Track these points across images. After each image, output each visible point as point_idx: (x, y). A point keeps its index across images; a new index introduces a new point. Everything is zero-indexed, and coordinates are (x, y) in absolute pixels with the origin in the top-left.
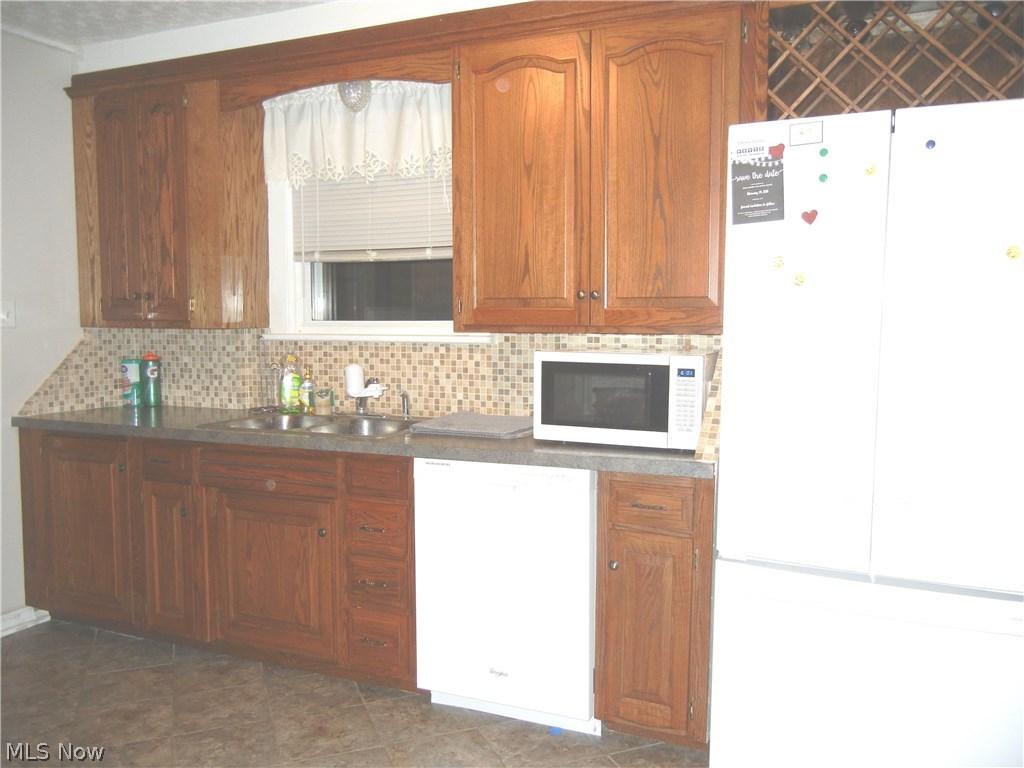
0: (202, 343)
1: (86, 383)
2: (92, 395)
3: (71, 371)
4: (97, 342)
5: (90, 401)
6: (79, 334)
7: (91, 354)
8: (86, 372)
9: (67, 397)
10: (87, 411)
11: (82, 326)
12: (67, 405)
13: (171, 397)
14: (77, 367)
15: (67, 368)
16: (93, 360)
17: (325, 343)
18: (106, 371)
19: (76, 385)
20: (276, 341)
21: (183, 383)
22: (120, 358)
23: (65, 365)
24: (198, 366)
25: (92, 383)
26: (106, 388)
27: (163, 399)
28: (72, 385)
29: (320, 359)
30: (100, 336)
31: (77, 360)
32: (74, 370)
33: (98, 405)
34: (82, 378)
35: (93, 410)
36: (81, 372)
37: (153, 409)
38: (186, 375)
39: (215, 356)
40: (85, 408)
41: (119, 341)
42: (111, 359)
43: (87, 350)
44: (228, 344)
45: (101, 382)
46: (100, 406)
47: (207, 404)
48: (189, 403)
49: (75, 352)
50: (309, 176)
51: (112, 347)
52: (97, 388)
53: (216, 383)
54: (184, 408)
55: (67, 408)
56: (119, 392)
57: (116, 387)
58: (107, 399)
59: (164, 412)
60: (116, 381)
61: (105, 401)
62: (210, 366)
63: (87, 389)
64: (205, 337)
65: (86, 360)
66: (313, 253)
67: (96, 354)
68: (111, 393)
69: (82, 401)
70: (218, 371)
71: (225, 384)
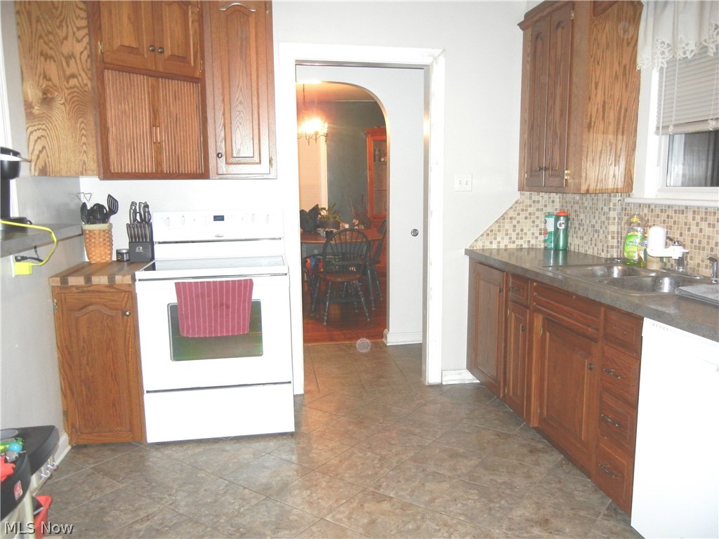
0: (591, 205)
1: (518, 230)
2: (522, 238)
3: (507, 221)
4: (528, 202)
5: (520, 242)
6: (517, 195)
7: (522, 210)
8: (518, 222)
9: (503, 238)
10: (517, 249)
11: (519, 190)
12: (502, 244)
13: (573, 243)
14: (511, 218)
15: (504, 219)
16: (523, 215)
17: (669, 207)
18: (534, 222)
19: (510, 231)
20: (637, 204)
21: (580, 234)
22: (545, 213)
23: (503, 217)
24: (588, 222)
25: (522, 230)
26: (533, 234)
27: (569, 245)
28: (507, 230)
29: (664, 221)
30: (530, 198)
31: (511, 214)
32: (509, 220)
33: (525, 246)
34: (515, 226)
35: (521, 249)
36: (515, 222)
37: (561, 252)
38: (581, 228)
39: (597, 214)
40: (515, 247)
41: (545, 201)
42: (538, 214)
43: (519, 207)
44: (605, 205)
45: (529, 230)
46: (527, 247)
47: (590, 252)
48: (582, 250)
49: (511, 208)
50: (671, 57)
51: (540, 206)
52: (526, 234)
53: (596, 235)
54: (579, 253)
55: (502, 246)
56: (542, 238)
57: (540, 234)
58: (533, 242)
59: (569, 254)
60: (540, 230)
61: (531, 243)
62: (593, 222)
63: (518, 234)
64: (593, 199)
65: (519, 214)
66: (668, 127)
67: (526, 210)
68: (537, 238)
69: (514, 242)
70: (597, 227)
71: (601, 237)
